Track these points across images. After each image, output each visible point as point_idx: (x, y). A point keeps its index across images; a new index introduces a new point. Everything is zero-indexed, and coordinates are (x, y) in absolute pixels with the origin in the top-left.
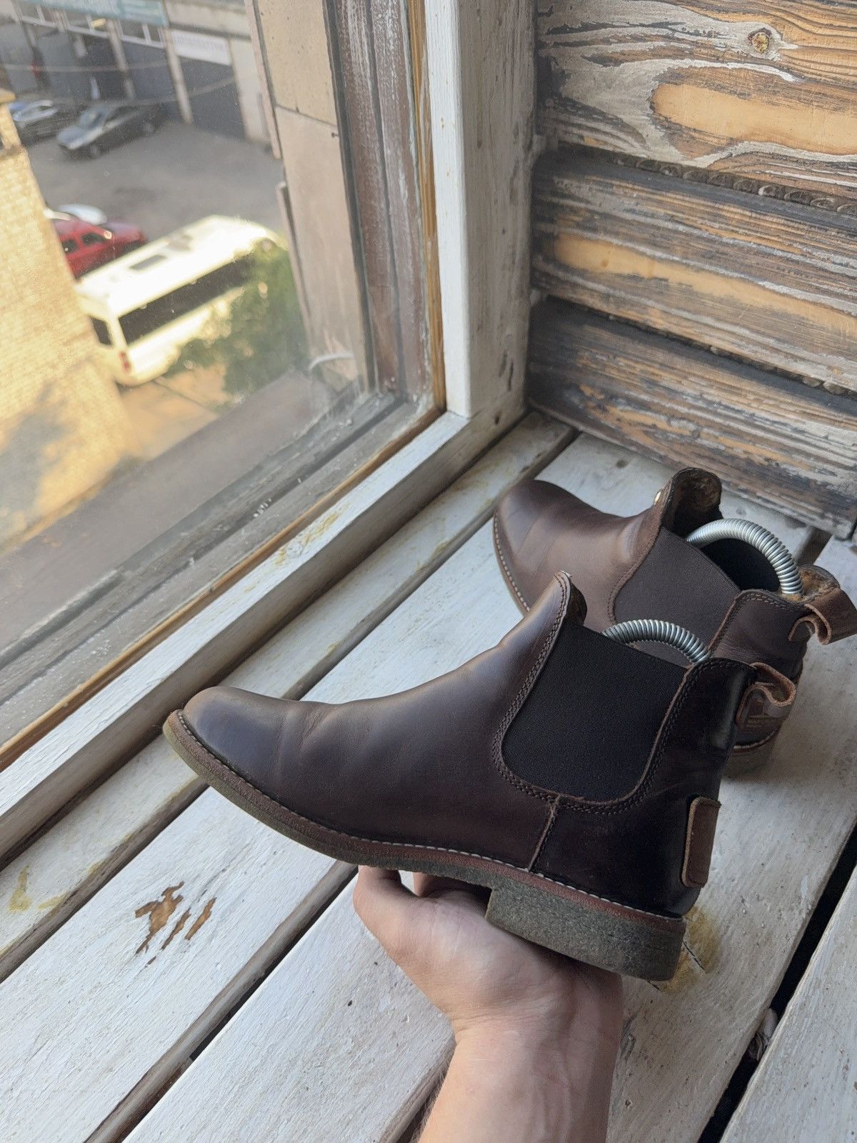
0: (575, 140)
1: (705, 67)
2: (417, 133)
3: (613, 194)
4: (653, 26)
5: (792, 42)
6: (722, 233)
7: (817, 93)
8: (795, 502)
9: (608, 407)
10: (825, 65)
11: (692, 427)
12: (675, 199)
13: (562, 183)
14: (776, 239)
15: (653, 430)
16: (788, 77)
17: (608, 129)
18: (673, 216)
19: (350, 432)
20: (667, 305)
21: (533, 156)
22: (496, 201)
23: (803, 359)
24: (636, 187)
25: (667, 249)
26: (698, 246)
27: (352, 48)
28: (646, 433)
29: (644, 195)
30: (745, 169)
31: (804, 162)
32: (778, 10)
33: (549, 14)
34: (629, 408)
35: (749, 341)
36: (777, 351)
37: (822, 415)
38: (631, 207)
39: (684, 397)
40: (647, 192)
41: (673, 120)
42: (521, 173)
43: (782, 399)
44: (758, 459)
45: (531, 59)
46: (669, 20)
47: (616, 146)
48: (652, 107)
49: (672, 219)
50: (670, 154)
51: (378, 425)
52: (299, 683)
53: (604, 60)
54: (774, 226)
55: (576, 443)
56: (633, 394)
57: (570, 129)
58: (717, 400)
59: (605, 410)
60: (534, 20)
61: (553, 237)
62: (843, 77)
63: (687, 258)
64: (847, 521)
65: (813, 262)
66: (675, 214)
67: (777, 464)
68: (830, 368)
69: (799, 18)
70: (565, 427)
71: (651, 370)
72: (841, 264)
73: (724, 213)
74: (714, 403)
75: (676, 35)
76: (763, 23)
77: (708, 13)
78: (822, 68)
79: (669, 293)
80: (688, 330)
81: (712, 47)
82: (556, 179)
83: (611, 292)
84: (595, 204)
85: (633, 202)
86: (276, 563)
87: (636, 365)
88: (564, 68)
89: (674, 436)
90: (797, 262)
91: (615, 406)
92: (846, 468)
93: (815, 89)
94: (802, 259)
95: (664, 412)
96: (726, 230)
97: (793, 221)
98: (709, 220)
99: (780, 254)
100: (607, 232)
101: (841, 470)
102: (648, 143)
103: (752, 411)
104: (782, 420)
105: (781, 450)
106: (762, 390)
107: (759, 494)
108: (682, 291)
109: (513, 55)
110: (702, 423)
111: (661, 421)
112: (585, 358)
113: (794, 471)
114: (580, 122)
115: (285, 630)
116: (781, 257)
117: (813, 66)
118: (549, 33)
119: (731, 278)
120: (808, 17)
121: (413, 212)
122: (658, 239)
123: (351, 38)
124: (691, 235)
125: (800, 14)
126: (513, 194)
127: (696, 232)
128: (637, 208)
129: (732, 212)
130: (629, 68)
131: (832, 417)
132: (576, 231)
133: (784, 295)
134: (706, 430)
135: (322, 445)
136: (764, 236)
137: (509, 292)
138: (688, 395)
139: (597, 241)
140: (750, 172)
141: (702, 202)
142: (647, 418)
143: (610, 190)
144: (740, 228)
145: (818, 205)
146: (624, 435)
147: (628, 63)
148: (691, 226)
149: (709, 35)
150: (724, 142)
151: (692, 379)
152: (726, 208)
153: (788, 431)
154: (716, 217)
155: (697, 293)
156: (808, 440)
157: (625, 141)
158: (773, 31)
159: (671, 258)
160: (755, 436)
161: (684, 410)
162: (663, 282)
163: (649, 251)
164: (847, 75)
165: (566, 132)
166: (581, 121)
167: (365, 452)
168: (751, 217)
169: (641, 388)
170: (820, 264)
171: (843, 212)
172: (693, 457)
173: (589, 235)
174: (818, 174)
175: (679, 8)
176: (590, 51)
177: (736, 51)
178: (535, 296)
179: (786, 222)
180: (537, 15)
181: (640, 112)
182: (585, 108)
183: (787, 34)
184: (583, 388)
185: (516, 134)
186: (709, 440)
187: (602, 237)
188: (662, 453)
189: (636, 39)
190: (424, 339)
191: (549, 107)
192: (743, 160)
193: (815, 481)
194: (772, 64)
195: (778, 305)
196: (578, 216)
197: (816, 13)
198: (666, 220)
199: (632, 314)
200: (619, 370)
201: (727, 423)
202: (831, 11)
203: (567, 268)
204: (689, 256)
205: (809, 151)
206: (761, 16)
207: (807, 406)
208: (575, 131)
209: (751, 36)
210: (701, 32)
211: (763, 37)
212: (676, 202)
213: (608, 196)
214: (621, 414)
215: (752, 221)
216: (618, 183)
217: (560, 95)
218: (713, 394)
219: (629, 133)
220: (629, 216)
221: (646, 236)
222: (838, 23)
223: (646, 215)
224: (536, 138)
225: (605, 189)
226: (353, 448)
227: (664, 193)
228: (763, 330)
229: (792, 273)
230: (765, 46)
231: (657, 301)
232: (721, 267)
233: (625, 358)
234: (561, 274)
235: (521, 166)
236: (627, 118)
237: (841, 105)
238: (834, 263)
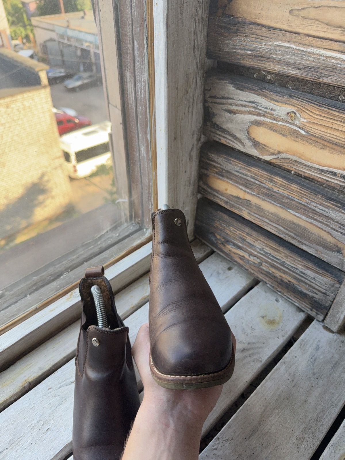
0: (217, 140)
1: (269, 122)
2: (151, 130)
3: (231, 163)
4: (250, 102)
5: (304, 119)
6: (274, 187)
7: (314, 141)
8: (300, 301)
9: (226, 245)
10: (318, 130)
11: (259, 261)
12: (255, 170)
13: (211, 155)
14: (296, 194)
15: (243, 258)
16: (302, 132)
17: (230, 138)
18: (254, 177)
19: (116, 240)
20: (250, 211)
21: (201, 143)
22: (182, 160)
23: (305, 244)
24: (240, 163)
25: (251, 189)
26: (263, 190)
27: (128, 94)
28: (240, 258)
29: (243, 166)
30: (284, 164)
31: (308, 166)
32: (299, 105)
33: (210, 90)
34: (234, 247)
35: (283, 232)
36: (295, 239)
37: (312, 268)
38: (237, 170)
39: (256, 248)
40: (244, 165)
41: (256, 139)
42: (195, 150)
43: (296, 258)
44: (285, 280)
45: (202, 106)
46: (256, 101)
47: (233, 145)
48: (248, 133)
49: (253, 178)
50: (255, 152)
51: (129, 238)
53: (230, 112)
54: (295, 189)
55: (213, 256)
56: (236, 242)
57: (216, 135)
58: (269, 253)
59: (224, 246)
60: (204, 92)
61: (207, 176)
62: (325, 136)
63: (259, 194)
64: (321, 315)
65: (311, 206)
66: (255, 176)
67: (293, 284)
68: (316, 250)
69: (308, 110)
70: (209, 248)
71: (243, 234)
72: (322, 210)
73: (275, 180)
74: (268, 253)
75: (258, 107)
76: (293, 109)
77: (271, 101)
78: (316, 131)
79: (251, 206)
80: (258, 222)
81: (273, 115)
82: (209, 154)
83: (228, 201)
84: (224, 166)
85: (238, 168)
86: (67, 299)
87: (237, 231)
88: (214, 112)
89: (251, 262)
90: (304, 205)
91: (229, 245)
92: (322, 292)
93: (313, 139)
94: (306, 204)
95: (248, 252)
96: (275, 186)
97: (303, 189)
98: (269, 181)
99: (297, 200)
100: (228, 178)
101: (320, 293)
102: (246, 147)
103: (283, 260)
104: (296, 267)
105: (295, 279)
106: (288, 253)
107: (285, 294)
108: (256, 207)
109: (193, 104)
110: (263, 260)
111: (246, 256)
112: (217, 224)
113: (300, 289)
114: (219, 133)
116: (297, 202)
117: (313, 129)
118: (209, 97)
119: (277, 206)
120: (311, 110)
121: (148, 160)
122: (247, 184)
123: (128, 90)
124: (261, 186)
125: (308, 108)
126: (190, 158)
127: (263, 185)
128: (240, 171)
129: (278, 180)
130: (239, 116)
131: (317, 271)
132: (216, 175)
133: (298, 217)
134: (264, 263)
135: (104, 244)
136: (291, 192)
137: (187, 194)
138: (257, 248)
139: (224, 181)
140: (286, 166)
141: (266, 173)
142: (241, 253)
144: (281, 187)
145: (316, 182)
146: (232, 257)
147: (239, 115)
148: (261, 182)
149: (271, 110)
150: (276, 152)
151: (259, 242)
152: (276, 178)
153: (298, 272)
154: (271, 181)
155: (262, 209)
156: (306, 277)
157: (237, 144)
158: (297, 113)
159: (253, 193)
160: (284, 271)
161: (256, 253)
162: (249, 202)
163: (244, 188)
164: (326, 136)
165: (214, 136)
167: (120, 250)
168: (286, 183)
169: (239, 240)
170: (314, 208)
171: (325, 187)
172: (259, 272)
173: (221, 177)
174: (314, 172)
175: (260, 97)
176: (225, 107)
177: (282, 118)
178: (199, 196)
179: (300, 188)
180: (205, 90)
181: (243, 134)
182: (222, 128)
183: (302, 115)
184: (216, 235)
185: (193, 134)
186: (265, 267)
187: (225, 179)
188: (247, 268)
189: (242, 106)
190: (151, 208)
191: (208, 126)
192: (284, 161)
193: (309, 295)
194: (296, 125)
195: (296, 221)
196: (217, 169)
197: (314, 109)
198: (251, 178)
199: (236, 211)
200: (231, 232)
201: (273, 262)
202: (321, 109)
203: (211, 188)
204: (260, 194)
205: (310, 162)
206: (292, 106)
207: (307, 263)
208: (218, 136)
209: (288, 113)
210: (268, 108)
211: (293, 115)
212: (256, 172)
213: (229, 164)
214: (231, 249)
215: (286, 185)
216: (233, 160)
217: (212, 122)
219: (238, 141)
220: (236, 173)
221: (243, 182)
222: (323, 115)
223: (243, 174)
224: (203, 136)
225: (228, 161)
226: (116, 247)
227: (251, 167)
228: (289, 229)
229: (302, 209)
230: (293, 118)
231: (246, 209)
232: (273, 201)
233: (233, 227)
234: (209, 190)
235: (195, 147)
236: (238, 135)
237: (324, 147)
238: (319, 209)
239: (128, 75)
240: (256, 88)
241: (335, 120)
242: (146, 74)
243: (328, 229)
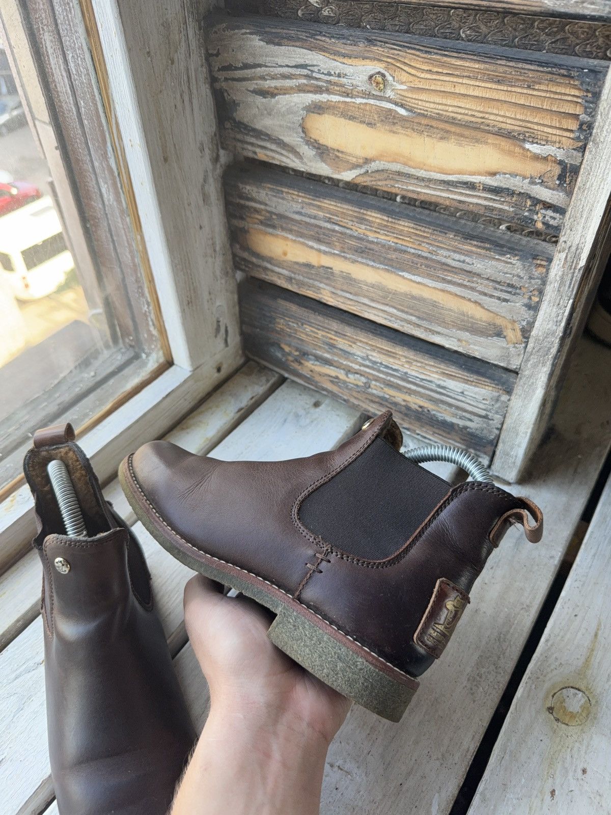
0: (251, 155)
1: (339, 102)
2: (114, 150)
3: (283, 199)
4: (296, 67)
5: (402, 83)
6: (368, 233)
7: (425, 125)
8: (446, 439)
9: (303, 361)
10: (429, 103)
11: (363, 379)
12: (330, 204)
13: (246, 188)
14: (408, 239)
15: (337, 380)
16: (402, 112)
17: (274, 147)
18: (330, 218)
19: (90, 384)
20: (334, 287)
21: (221, 166)
23: (438, 333)
24: (300, 194)
25: (328, 244)
26: (350, 242)
27: (56, 80)
28: (332, 381)
29: (307, 200)
30: (380, 183)
31: (423, 179)
32: (388, 57)
33: (217, 55)
34: (318, 363)
35: (397, 318)
36: (419, 326)
37: (457, 375)
38: (298, 210)
39: (356, 357)
40: (308, 198)
41: (321, 142)
42: (211, 180)
43: (427, 362)
44: (414, 406)
45: (208, 90)
46: (307, 62)
47: (281, 161)
48: (303, 132)
49: (329, 221)
50: (322, 169)
51: (117, 377)
52: (18, 621)
53: (264, 93)
54: (406, 229)
55: (283, 387)
56: (319, 353)
57: (246, 146)
58: (380, 361)
59: (300, 363)
60: (207, 60)
61: (245, 231)
62: (445, 113)
63: (344, 252)
64: (485, 456)
65: (438, 258)
66: (331, 216)
67: (428, 411)
68: (459, 340)
69: (405, 63)
70: (275, 373)
71: (329, 335)
72: (459, 261)
73: (367, 218)
74: (378, 363)
75: (314, 75)
76: (378, 67)
77: (336, 58)
78: (427, 105)
79: (335, 278)
80: (352, 308)
81: (342, 86)
82: (241, 186)
83: (293, 275)
84: (272, 207)
85: (299, 206)
86: (6, 510)
87: (319, 332)
88: (235, 98)
89: (352, 386)
90: (426, 258)
91: (309, 360)
92: (480, 416)
93: (424, 121)
94: (429, 255)
95: (343, 367)
96: (371, 230)
97: (420, 226)
98: (357, 223)
99: (413, 251)
100: (283, 229)
101: (476, 417)
102: (305, 160)
103: (405, 370)
104: (428, 378)
105: (430, 400)
106: (411, 354)
107: (418, 432)
108: (343, 278)
109: (189, 88)
110: (371, 377)
111: (342, 375)
112: (280, 324)
113: (442, 417)
114: (251, 141)
115: (14, 568)
116: (413, 254)
117: (420, 103)
118: (219, 70)
119: (378, 268)
120: (412, 64)
121: (122, 212)
122: (320, 236)
123: (54, 72)
124: (345, 234)
125: (406, 61)
126: (206, 198)
127: (348, 231)
128: (303, 211)
129: (373, 217)
130: (283, 101)
131: (466, 378)
132: (261, 227)
133: (419, 283)
134: (374, 382)
135: (67, 395)
136: (400, 237)
137: (214, 273)
138: (358, 356)
139: (276, 236)
140: (383, 185)
141: (350, 208)
142: (332, 371)
143: (281, 196)
144: (381, 229)
145: (442, 211)
146: (317, 382)
147: (281, 96)
148: (344, 227)
149: (339, 76)
150: (361, 161)
151: (359, 344)
152: (369, 213)
153: (434, 387)
154: (362, 220)
155: (355, 280)
156: (449, 394)
157: (288, 157)
158: (387, 74)
159: (333, 251)
160: (409, 389)
161: (357, 367)
162: (330, 270)
163: (315, 245)
164: (447, 111)
165: (243, 149)
166: (253, 140)
167: (102, 402)
168: (388, 221)
169: (324, 348)
170: (444, 260)
171: (460, 218)
172: (368, 402)
173: (271, 230)
174: (435, 189)
175: (314, 52)
176: (252, 85)
177: (361, 89)
178: (239, 275)
179: (415, 226)
180: (208, 57)
181: (295, 135)
182: (254, 130)
183: (397, 77)
184: (283, 346)
185: (202, 150)
186: (376, 389)
187: (279, 232)
188: (345, 398)
189: (285, 77)
190: (147, 310)
191: (228, 129)
192: (377, 176)
193: (458, 425)
194: (389, 100)
195: (416, 291)
196: (262, 215)
197: (417, 60)
198: (326, 222)
199: (310, 294)
200: (307, 335)
201: (389, 378)
202: (428, 59)
203: (258, 256)
204: (346, 250)
205: (425, 170)
206: (376, 62)
207: (446, 368)
208: (250, 147)
209: (371, 77)
210: (333, 73)
211: (380, 79)
212: (331, 207)
213: (280, 200)
214: (313, 367)
215: (389, 224)
216: (286, 190)
217: (234, 120)
218: (376, 357)
219: (289, 151)
220: (297, 217)
221: (312, 233)
222: (435, 69)
223: (310, 216)
224: (222, 152)
225: (278, 195)
226: (92, 397)
227: (321, 200)
228: (406, 310)
229: (423, 266)
230: (382, 86)
231: (327, 285)
232: (370, 260)
233: (310, 326)
234: (254, 260)
235: (210, 175)
236: (286, 139)
237: (445, 136)
238: (453, 259)
239: (47, 40)
240: (303, 36)
241: (457, 76)
242: (81, 30)
243: (475, 296)
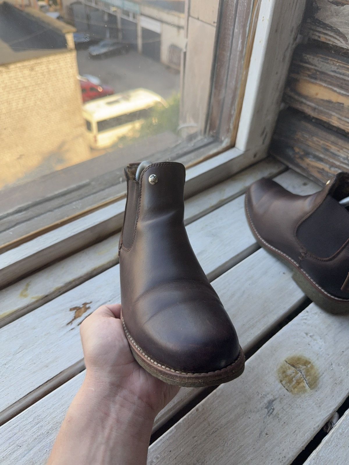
0: (316, 38)
3: (327, 63)
13: (306, 56)
15: (322, 171)
17: (332, 34)
20: (341, 115)
21: (296, 43)
22: (277, 59)
24: (339, 61)
25: (346, 90)
28: (319, 172)
29: (342, 65)
34: (314, 160)
38: (334, 70)
39: (339, 158)
42: (289, 49)
47: (334, 42)
53: (337, 3)
55: (286, 173)
56: (317, 154)
57: (315, 33)
59: (303, 159)
61: (297, 81)
70: (283, 165)
71: (327, 144)
79: (343, 110)
82: (304, 55)
83: (317, 107)
84: (318, 67)
85: (336, 68)
87: (321, 141)
88: (319, 5)
89: (331, 175)
91: (308, 158)
95: (329, 163)
100: (321, 80)
111: (326, 167)
112: (299, 135)
114: (320, 30)
121: (241, 58)
126: (284, 57)
128: (337, 70)
132: (308, 79)
135: (181, 151)
137: (273, 100)
138: (341, 157)
139: (316, 84)
142: (321, 165)
143: (327, 61)
147: (348, 5)
151: (345, 150)
157: (339, 40)
161: (338, 163)
162: (341, 105)
163: (338, 90)
165: (313, 34)
166: (321, 30)
167: (198, 156)
169: (321, 151)
173: (313, 80)
178: (283, 106)
182: (324, 24)
184: (295, 148)
185: (292, 31)
187: (318, 82)
190: (233, 113)
191: (308, 23)
196: (310, 72)
199: (324, 118)
200: (313, 143)
203: (300, 95)
208: (317, 34)
213: (325, 64)
214: (309, 162)
216: (330, 58)
217: (314, 18)
219: (341, 37)
220: (332, 74)
221: (339, 83)
223: (340, 74)
224: (299, 36)
225: (325, 61)
226: (193, 154)
231: (337, 113)
233: (317, 137)
234: (296, 97)
235: (290, 46)
236: (341, 30)
